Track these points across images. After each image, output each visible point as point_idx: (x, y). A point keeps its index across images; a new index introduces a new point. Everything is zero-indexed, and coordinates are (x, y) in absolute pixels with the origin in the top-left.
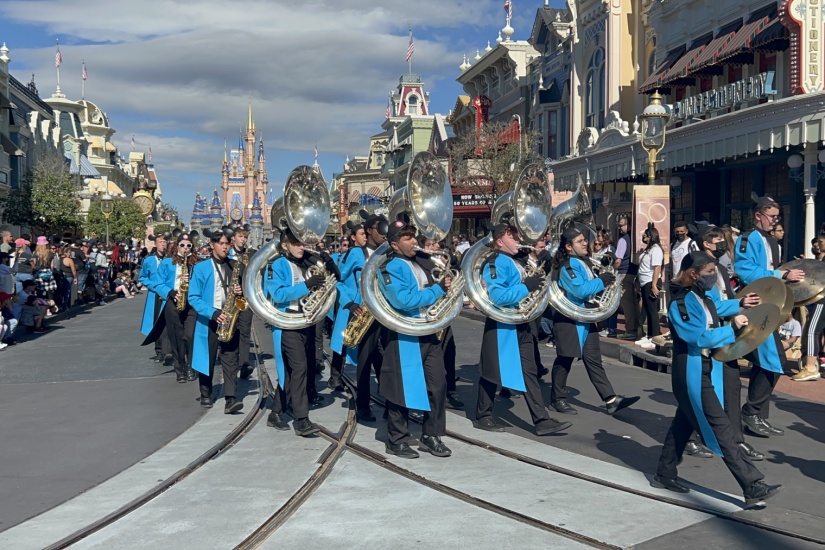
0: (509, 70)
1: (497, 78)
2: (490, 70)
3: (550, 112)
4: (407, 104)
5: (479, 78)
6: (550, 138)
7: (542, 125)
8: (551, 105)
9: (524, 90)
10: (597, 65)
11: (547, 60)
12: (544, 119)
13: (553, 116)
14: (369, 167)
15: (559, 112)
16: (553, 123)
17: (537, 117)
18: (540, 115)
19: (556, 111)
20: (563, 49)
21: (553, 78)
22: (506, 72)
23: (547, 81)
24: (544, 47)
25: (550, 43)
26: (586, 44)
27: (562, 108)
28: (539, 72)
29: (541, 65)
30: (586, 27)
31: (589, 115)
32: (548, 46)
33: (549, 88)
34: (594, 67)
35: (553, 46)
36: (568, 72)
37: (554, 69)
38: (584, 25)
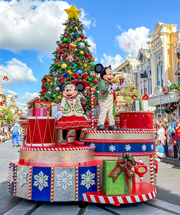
0: (130, 68)
1: (126, 70)
2: (124, 68)
6: (144, 89)
7: (142, 85)
8: (145, 79)
9: (135, 74)
10: (160, 66)
11: (142, 65)
12: (143, 83)
13: (145, 82)
15: (147, 81)
16: (145, 85)
17: (140, 83)
18: (141, 82)
19: (146, 81)
20: (148, 61)
21: (145, 70)
22: (129, 69)
23: (143, 71)
24: (141, 61)
25: (143, 59)
26: (156, 59)
27: (148, 80)
28: (140, 68)
29: (140, 66)
30: (156, 55)
31: (158, 82)
32: (143, 60)
33: (144, 73)
34: (159, 67)
35: (145, 60)
36: (150, 68)
37: (145, 68)
38: (155, 54)
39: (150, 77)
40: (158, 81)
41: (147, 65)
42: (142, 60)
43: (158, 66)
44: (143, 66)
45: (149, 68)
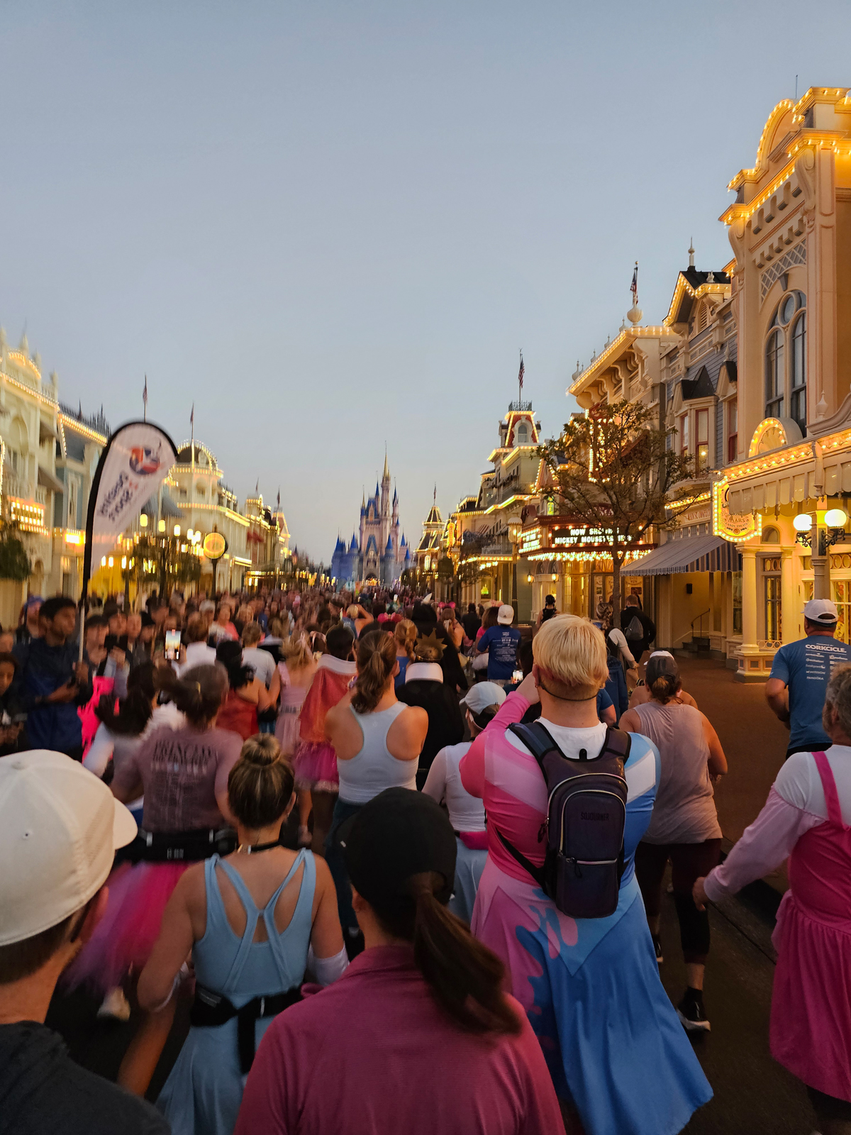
0: (636, 367)
1: (620, 380)
2: (610, 372)
3: (697, 412)
4: (516, 434)
5: (596, 385)
6: (698, 446)
7: (687, 430)
8: (699, 402)
9: (657, 390)
10: (786, 320)
12: (690, 421)
13: (703, 416)
14: (479, 505)
15: (712, 410)
16: (702, 427)
17: (678, 421)
18: (682, 418)
19: (707, 410)
20: (718, 322)
21: (703, 365)
22: (631, 372)
23: (691, 372)
24: (686, 326)
25: (696, 319)
26: (764, 294)
27: (716, 406)
28: (681, 362)
29: (681, 351)
30: (765, 268)
31: (770, 401)
32: (693, 324)
33: (697, 379)
34: (780, 325)
35: (703, 322)
36: (726, 351)
37: (702, 354)
38: (761, 266)
39: (726, 389)
40: (774, 399)
41: (715, 337)
42: (690, 324)
43: (773, 323)
44: (696, 348)
45: (722, 352)
